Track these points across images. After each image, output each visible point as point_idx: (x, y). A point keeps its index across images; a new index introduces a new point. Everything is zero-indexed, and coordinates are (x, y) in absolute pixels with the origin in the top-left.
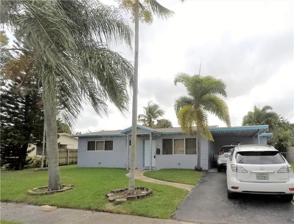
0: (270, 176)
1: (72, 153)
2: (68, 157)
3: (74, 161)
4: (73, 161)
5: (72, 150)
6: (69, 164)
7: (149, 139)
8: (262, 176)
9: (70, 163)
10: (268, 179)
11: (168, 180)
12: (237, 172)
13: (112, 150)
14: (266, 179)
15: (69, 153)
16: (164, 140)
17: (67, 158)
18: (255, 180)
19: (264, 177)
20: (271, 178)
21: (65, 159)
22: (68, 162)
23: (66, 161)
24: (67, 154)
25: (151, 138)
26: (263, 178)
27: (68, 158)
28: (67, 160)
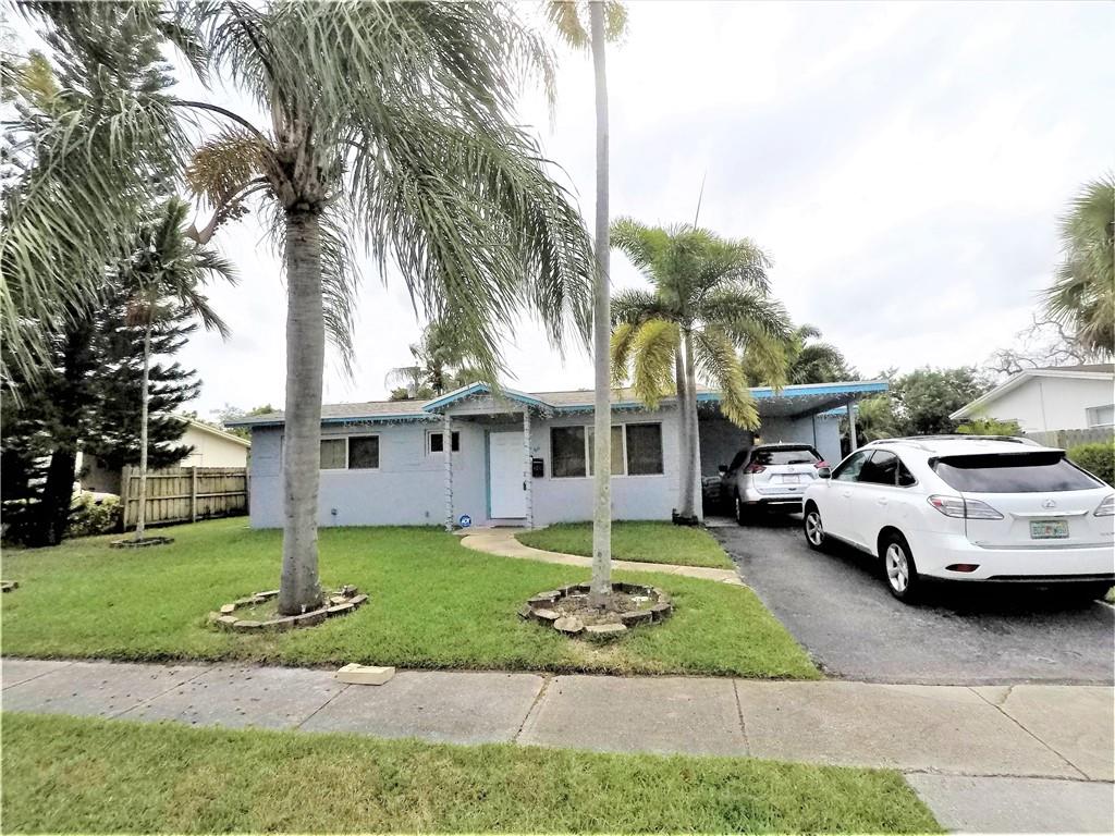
0: (1072, 526)
1: (204, 481)
2: (195, 495)
3: (212, 507)
4: (207, 508)
5: (206, 471)
6: (197, 521)
7: (522, 429)
8: (1049, 528)
9: (198, 515)
10: (1065, 537)
11: (632, 556)
12: (966, 518)
13: (377, 466)
14: (1060, 537)
15: (195, 480)
16: (555, 432)
17: (191, 498)
18: (1030, 541)
19: (1056, 531)
20: (1076, 533)
21: (183, 502)
22: (195, 514)
23: (188, 509)
24: (191, 484)
25: (526, 424)
26: (1051, 534)
27: (195, 500)
28: (191, 505)
